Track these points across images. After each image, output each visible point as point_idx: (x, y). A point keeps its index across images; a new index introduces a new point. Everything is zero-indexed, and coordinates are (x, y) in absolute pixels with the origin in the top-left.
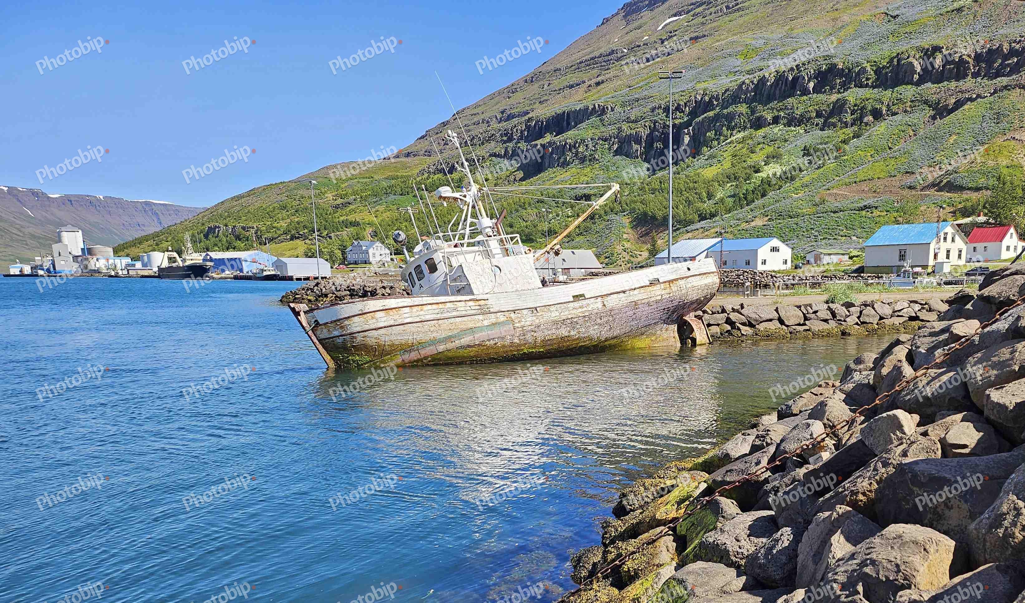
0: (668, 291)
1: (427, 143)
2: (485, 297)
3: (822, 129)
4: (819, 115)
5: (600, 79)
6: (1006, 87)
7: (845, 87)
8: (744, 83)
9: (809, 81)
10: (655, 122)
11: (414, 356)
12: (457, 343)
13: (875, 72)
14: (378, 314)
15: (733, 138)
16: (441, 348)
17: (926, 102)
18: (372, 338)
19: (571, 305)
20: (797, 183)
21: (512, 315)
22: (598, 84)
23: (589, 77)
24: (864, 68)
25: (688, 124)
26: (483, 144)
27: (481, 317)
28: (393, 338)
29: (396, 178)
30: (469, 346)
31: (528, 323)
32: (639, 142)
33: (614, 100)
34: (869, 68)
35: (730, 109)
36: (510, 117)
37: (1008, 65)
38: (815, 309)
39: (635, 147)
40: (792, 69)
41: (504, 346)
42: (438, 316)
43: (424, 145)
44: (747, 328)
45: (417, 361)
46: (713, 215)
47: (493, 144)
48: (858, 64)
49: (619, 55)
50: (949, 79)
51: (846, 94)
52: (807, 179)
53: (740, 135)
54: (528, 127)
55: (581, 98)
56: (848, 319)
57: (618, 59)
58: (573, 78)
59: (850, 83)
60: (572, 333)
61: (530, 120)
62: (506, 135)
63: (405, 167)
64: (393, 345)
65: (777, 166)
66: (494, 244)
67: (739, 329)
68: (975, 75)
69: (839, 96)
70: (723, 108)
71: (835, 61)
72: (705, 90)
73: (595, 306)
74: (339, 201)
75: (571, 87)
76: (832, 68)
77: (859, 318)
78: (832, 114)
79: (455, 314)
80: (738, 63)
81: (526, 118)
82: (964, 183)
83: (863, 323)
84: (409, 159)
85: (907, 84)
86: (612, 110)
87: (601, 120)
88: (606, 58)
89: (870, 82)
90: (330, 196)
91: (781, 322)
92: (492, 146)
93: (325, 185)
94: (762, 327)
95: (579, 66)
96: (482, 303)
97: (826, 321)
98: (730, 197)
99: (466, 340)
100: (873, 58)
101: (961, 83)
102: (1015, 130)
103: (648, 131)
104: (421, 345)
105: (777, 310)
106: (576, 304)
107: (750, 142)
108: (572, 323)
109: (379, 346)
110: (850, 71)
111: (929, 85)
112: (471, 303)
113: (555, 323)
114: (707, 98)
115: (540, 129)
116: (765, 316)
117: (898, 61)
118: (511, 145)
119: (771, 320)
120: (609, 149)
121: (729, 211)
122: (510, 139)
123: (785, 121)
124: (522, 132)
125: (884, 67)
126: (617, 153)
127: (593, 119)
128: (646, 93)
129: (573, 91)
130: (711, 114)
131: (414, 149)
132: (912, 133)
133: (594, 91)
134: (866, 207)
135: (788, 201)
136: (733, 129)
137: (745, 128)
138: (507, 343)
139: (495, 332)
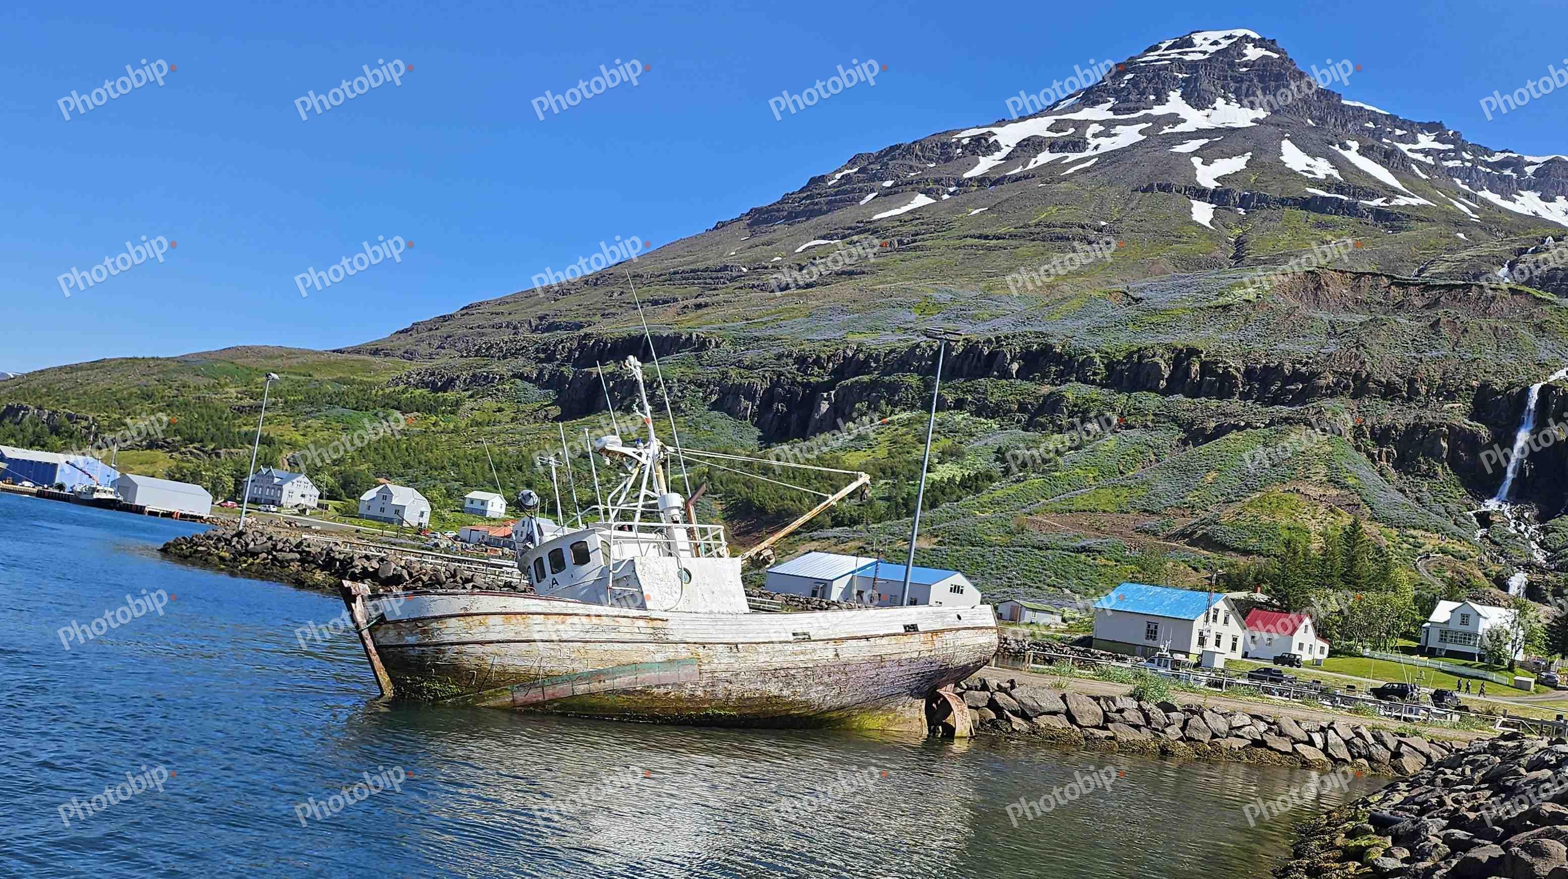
0: (929, 646)
1: (410, 340)
2: (664, 615)
3: (1025, 429)
4: (1022, 408)
5: (700, 300)
6: (1286, 420)
7: (1063, 377)
8: (918, 346)
9: (1012, 361)
10: (780, 374)
11: (534, 695)
12: (608, 684)
13: (1107, 367)
14: (491, 620)
15: (895, 418)
16: (581, 688)
17: (1175, 420)
18: (472, 656)
19: (789, 647)
20: (985, 497)
21: (701, 650)
22: (699, 306)
23: (687, 293)
24: (1092, 358)
25: (828, 386)
26: (505, 357)
27: (652, 647)
28: (507, 661)
29: (352, 382)
30: (626, 692)
31: (723, 667)
32: (751, 397)
33: (723, 333)
34: (1097, 360)
35: (893, 378)
36: (551, 328)
37: (1291, 391)
38: (1120, 705)
39: (744, 403)
40: (989, 341)
41: (679, 699)
42: (587, 637)
43: (408, 342)
44: (1019, 720)
45: (536, 704)
46: (853, 522)
47: (521, 360)
48: (1083, 351)
49: (734, 274)
50: (1208, 395)
51: (1063, 387)
52: (999, 494)
53: (905, 415)
54: (581, 347)
55: (670, 321)
56: (1168, 730)
57: (732, 279)
58: (660, 292)
59: (1069, 374)
60: (785, 693)
61: (587, 336)
62: (544, 351)
63: (367, 368)
64: (505, 672)
65: (955, 467)
66: (680, 534)
67: (1009, 720)
68: (1245, 396)
69: (1054, 389)
70: (884, 373)
71: (1052, 341)
72: (860, 345)
73: (825, 654)
74: (247, 401)
75: (655, 303)
76: (1046, 350)
77: (1183, 729)
78: (1040, 410)
79: (613, 636)
80: (912, 318)
81: (582, 332)
82: (1230, 539)
83: (1190, 739)
84: (377, 359)
85: (1150, 390)
86: (717, 345)
87: (698, 357)
88: (714, 275)
89: (1098, 378)
90: (232, 391)
91: (1071, 718)
92: (519, 363)
93: (228, 373)
94: (1042, 721)
95: (672, 277)
96: (659, 624)
97: (1137, 727)
98: (881, 499)
99: (622, 682)
100: (1104, 347)
101: (1225, 403)
102: (1298, 479)
103: (767, 385)
104: (552, 678)
105: (1063, 698)
106: (797, 648)
107: (919, 427)
108: (785, 675)
109: (480, 671)
110: (1070, 358)
111: (1180, 397)
112: (641, 623)
113: (763, 672)
114: (861, 356)
115: (601, 351)
116: (1047, 706)
117: (1140, 358)
118: (549, 366)
119: (1054, 713)
120: (704, 399)
121: (880, 520)
122: (550, 359)
123: (973, 408)
124: (571, 351)
125: (1119, 362)
126: (714, 406)
127: (686, 353)
128: (772, 332)
129: (659, 309)
130: (865, 378)
131: (389, 345)
132: (1153, 458)
133: (692, 315)
134: (1083, 549)
135: (970, 521)
136: (895, 405)
137: (912, 407)
138: (686, 693)
139: (670, 675)
